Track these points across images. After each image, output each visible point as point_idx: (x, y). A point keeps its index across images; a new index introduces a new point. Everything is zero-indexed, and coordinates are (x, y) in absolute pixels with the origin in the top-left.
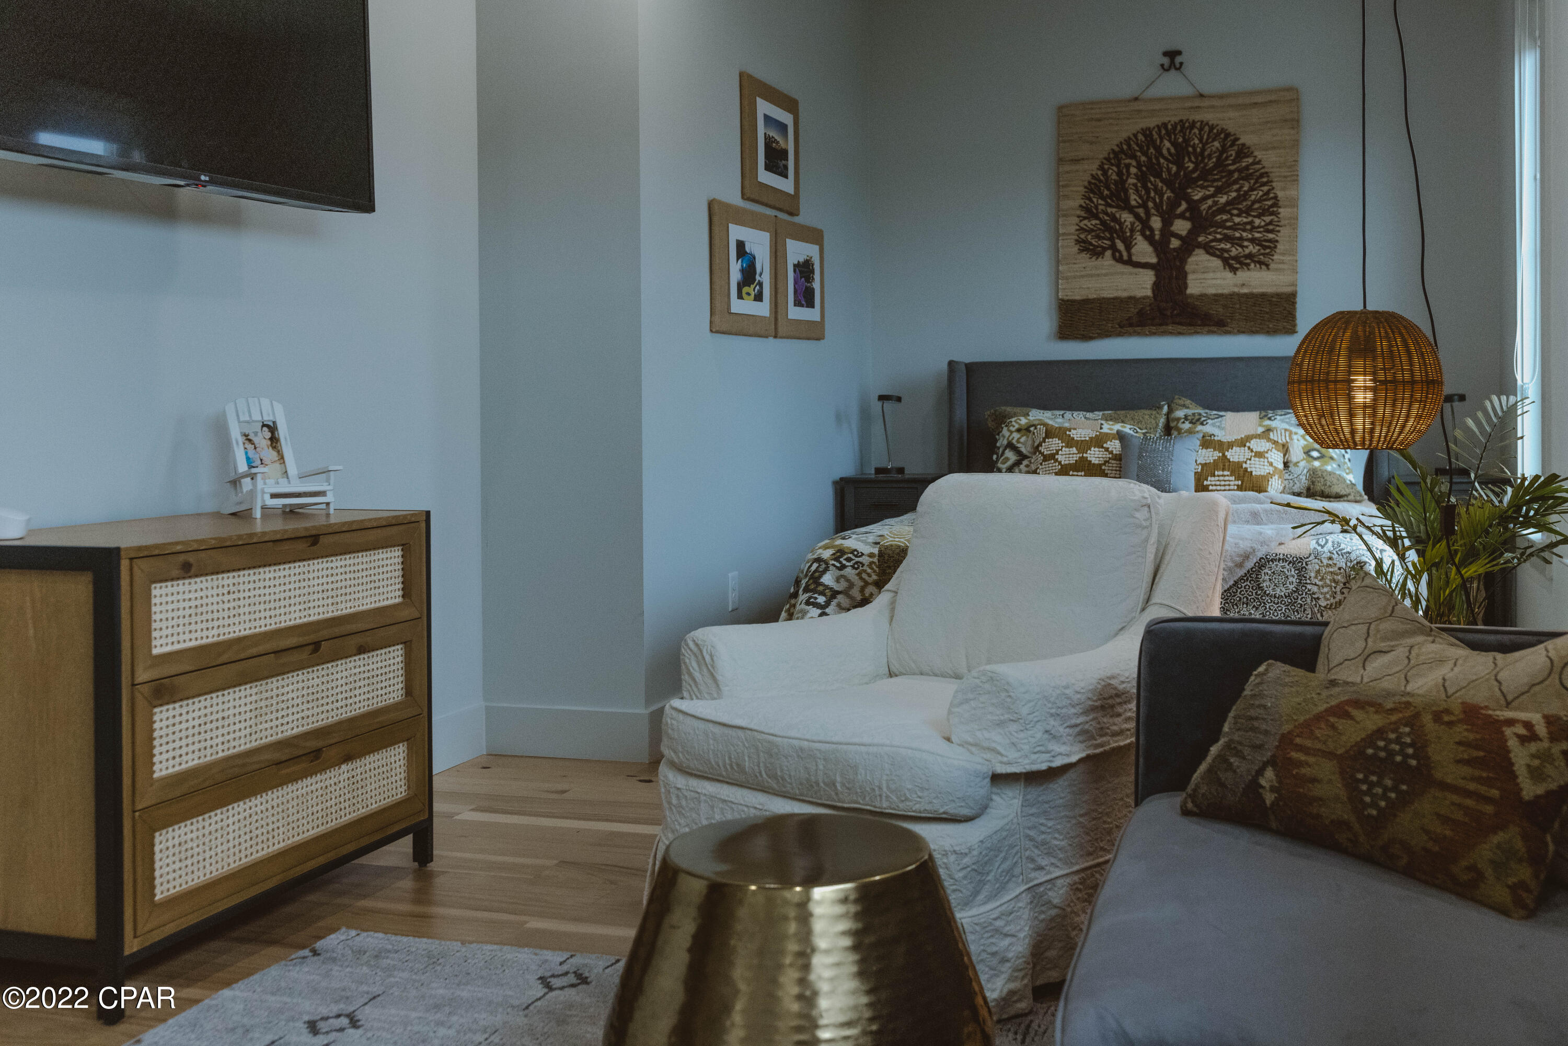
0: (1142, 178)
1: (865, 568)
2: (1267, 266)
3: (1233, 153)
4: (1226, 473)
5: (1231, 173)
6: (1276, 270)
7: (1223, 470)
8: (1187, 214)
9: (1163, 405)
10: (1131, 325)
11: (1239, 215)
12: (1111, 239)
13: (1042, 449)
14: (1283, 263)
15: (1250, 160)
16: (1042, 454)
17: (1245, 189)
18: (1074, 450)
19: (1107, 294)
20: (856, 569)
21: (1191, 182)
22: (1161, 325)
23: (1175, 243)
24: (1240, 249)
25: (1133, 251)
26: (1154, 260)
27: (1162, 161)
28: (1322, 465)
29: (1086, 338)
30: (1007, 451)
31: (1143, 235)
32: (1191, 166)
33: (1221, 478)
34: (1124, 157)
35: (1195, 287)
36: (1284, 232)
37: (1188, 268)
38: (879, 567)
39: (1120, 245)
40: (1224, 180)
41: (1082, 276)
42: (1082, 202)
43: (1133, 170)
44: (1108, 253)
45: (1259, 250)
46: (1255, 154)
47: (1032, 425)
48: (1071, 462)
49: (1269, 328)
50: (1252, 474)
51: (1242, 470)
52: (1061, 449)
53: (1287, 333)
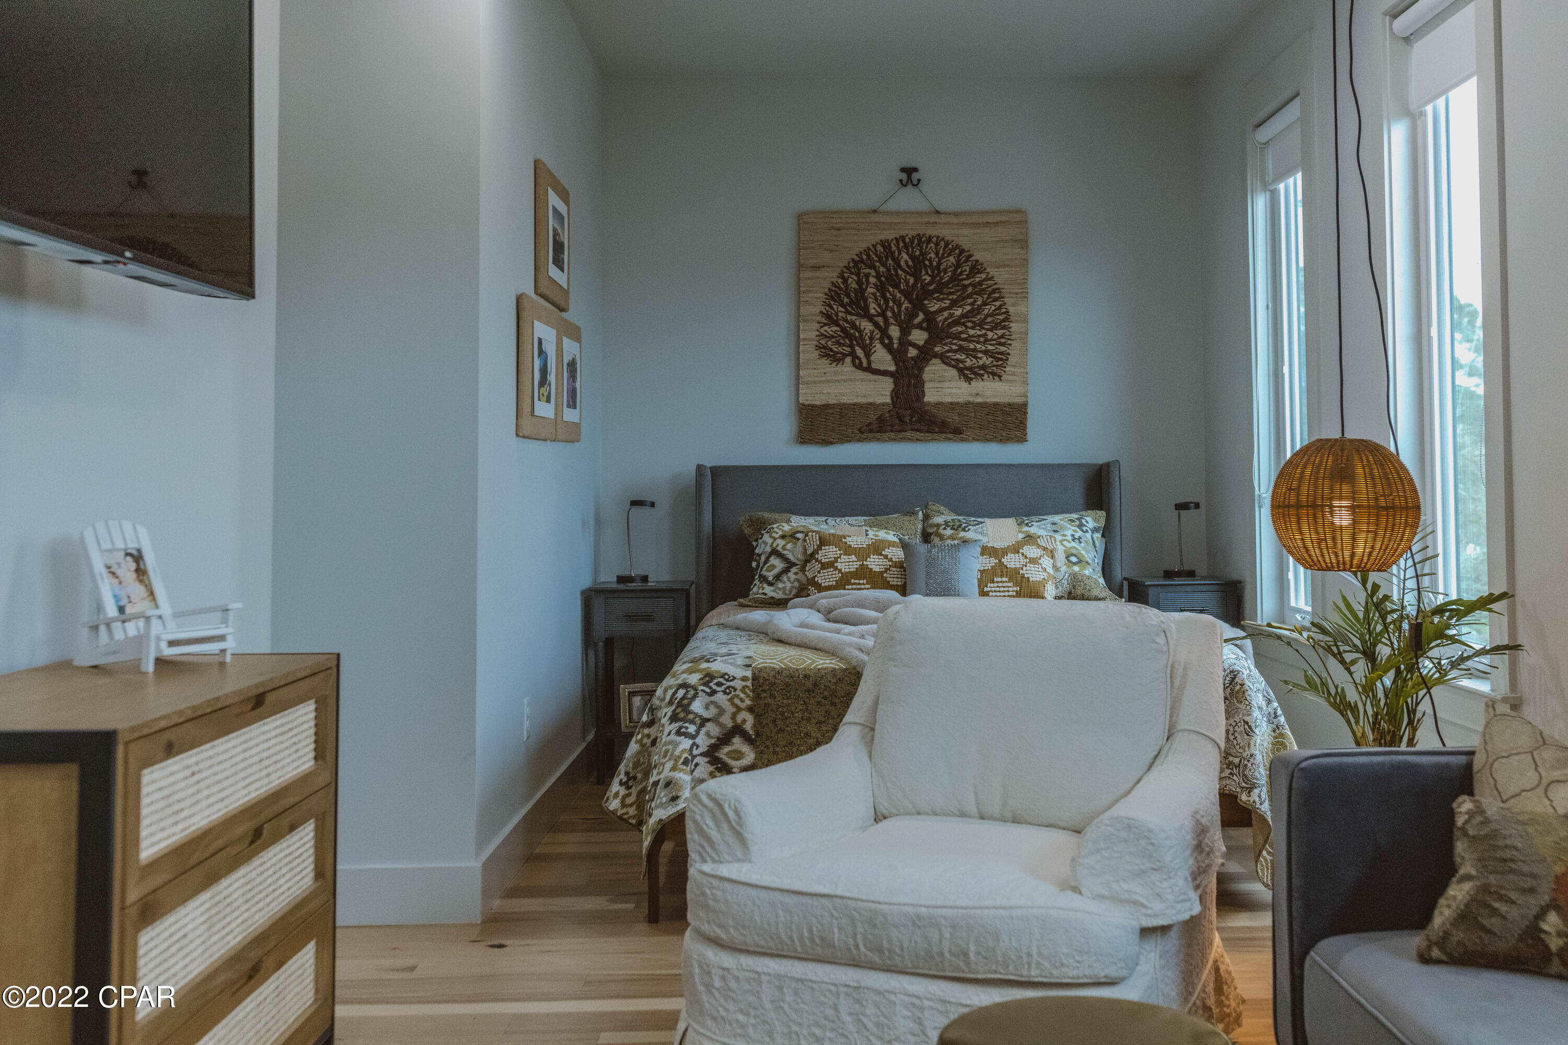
0: (881, 288)
1: (737, 693)
2: (1000, 377)
3: (967, 268)
4: (1004, 579)
5: (965, 287)
6: (1010, 381)
7: (1002, 576)
8: (924, 325)
9: (918, 511)
10: (871, 431)
11: (973, 328)
12: (851, 346)
13: (819, 556)
14: (1013, 374)
15: (984, 276)
16: (820, 562)
17: (979, 303)
18: (853, 558)
19: (845, 400)
20: (728, 694)
21: (927, 294)
22: (900, 431)
23: (912, 352)
24: (974, 361)
25: (872, 358)
26: (893, 368)
27: (900, 272)
28: (1081, 570)
29: (826, 442)
30: (772, 558)
31: (882, 343)
32: (928, 279)
33: (1000, 584)
34: (863, 266)
35: (931, 396)
36: (1016, 345)
37: (926, 376)
38: (753, 691)
39: (860, 352)
40: (958, 294)
41: (820, 382)
42: (822, 309)
43: (872, 280)
44: (848, 360)
45: (992, 362)
46: (988, 270)
47: (798, 532)
48: (852, 570)
49: (1002, 436)
50: (1029, 580)
51: (1019, 576)
52: (840, 557)
53: (1018, 441)
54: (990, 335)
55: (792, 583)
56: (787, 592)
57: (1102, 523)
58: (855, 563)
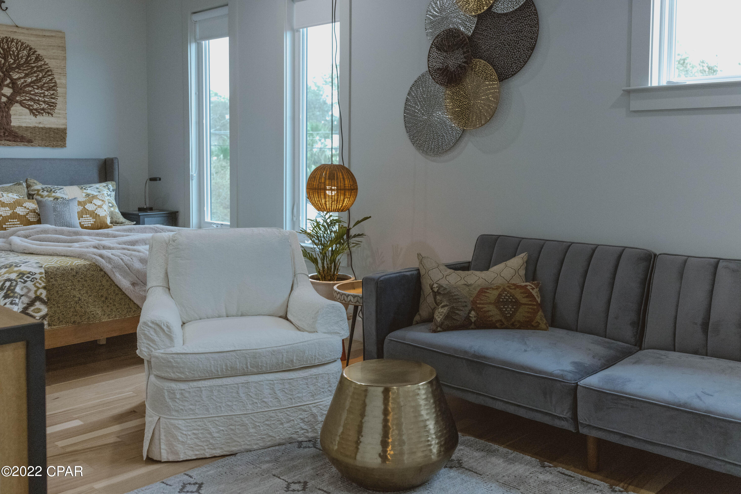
1: (37, 280)
2: (52, 115)
3: (34, 58)
4: (88, 216)
5: (33, 67)
6: (56, 117)
7: (86, 215)
8: (10, 85)
9: (22, 183)
11: (37, 89)
14: (59, 114)
15: (43, 63)
17: (40, 76)
18: (8, 208)
20: (33, 282)
21: (11, 69)
23: (4, 99)
24: (38, 106)
28: (114, 210)
32: (12, 61)
33: (86, 218)
35: (15, 122)
36: (60, 99)
37: (11, 112)
38: (46, 279)
40: (29, 71)
45: (48, 107)
46: (45, 60)
49: (54, 144)
50: (99, 216)
51: (95, 214)
53: (62, 147)
54: (46, 93)
57: (115, 188)
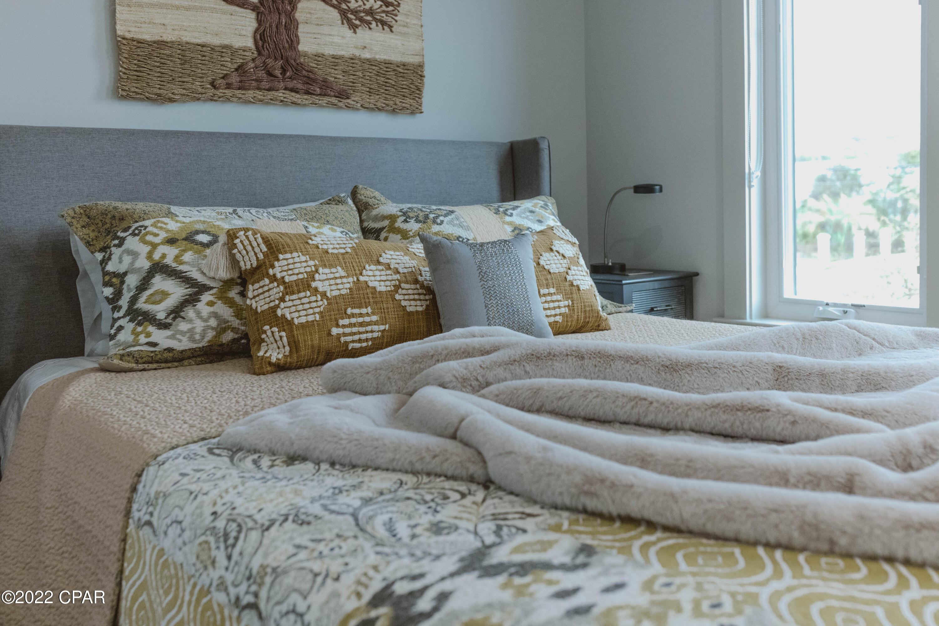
2: (391, 27)
7: (548, 286)
10: (229, 86)
13: (277, 270)
14: (407, 25)
16: (282, 281)
19: (189, 37)
22: (270, 90)
30: (155, 278)
45: (382, 6)
47: (197, 232)
48: (344, 292)
50: (579, 290)
51: (567, 284)
52: (317, 271)
53: (412, 112)
55: (206, 321)
56: (197, 337)
57: (559, 212)
58: (345, 280)
